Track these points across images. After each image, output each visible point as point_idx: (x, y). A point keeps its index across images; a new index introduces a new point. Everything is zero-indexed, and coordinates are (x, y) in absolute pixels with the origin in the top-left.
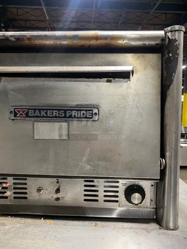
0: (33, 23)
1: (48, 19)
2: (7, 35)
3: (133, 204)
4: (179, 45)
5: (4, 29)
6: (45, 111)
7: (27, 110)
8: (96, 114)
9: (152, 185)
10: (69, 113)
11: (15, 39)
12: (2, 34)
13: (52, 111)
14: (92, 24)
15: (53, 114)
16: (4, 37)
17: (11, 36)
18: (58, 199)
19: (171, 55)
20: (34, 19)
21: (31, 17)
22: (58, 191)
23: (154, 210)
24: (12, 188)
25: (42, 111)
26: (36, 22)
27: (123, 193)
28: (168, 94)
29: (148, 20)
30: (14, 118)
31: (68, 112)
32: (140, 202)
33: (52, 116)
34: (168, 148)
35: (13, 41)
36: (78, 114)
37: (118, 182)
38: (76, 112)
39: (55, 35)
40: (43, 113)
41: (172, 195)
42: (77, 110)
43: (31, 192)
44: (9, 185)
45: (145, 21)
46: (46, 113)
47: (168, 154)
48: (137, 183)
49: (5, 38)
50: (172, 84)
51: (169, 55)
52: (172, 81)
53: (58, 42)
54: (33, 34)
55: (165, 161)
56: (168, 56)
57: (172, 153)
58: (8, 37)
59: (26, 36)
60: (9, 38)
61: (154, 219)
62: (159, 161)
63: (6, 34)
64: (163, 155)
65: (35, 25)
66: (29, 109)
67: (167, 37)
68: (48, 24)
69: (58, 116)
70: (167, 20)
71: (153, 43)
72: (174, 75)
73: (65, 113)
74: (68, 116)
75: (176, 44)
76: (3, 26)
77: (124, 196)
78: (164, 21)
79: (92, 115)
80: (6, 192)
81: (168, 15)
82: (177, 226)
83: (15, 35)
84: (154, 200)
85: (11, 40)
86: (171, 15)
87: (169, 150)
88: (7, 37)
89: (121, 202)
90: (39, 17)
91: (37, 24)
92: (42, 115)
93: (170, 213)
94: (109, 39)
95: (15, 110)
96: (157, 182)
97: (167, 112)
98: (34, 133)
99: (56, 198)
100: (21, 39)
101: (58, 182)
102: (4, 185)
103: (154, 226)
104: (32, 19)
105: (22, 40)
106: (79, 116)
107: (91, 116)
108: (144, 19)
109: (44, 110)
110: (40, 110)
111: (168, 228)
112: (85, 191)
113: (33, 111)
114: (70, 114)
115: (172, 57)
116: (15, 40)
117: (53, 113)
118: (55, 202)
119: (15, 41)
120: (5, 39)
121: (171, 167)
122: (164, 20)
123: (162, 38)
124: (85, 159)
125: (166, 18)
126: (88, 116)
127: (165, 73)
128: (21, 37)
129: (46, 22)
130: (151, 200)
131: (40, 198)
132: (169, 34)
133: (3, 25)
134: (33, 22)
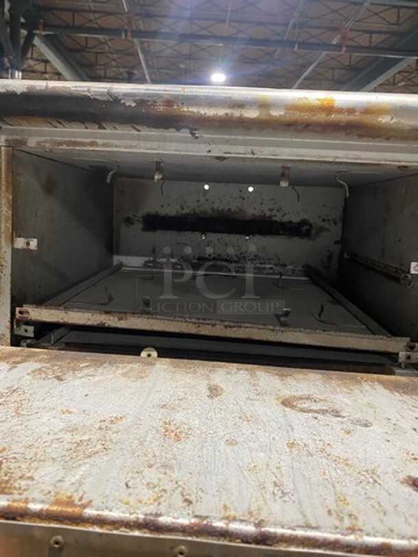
0: (91, 16)
1: (126, 10)
2: (116, 93)
5: (26, 30)
12: (104, 88)
14: (227, 24)
16: (109, 97)
17: (126, 95)
20: (93, 9)
21: (87, 4)
26: (97, 16)
29: (356, 21)
35: (130, 106)
39: (230, 97)
45: (349, 24)
49: (112, 100)
54: (178, 93)
58: (119, 98)
59: (160, 96)
60: (120, 100)
63: (115, 90)
65: (95, 21)
68: (126, 21)
70: (400, 22)
76: (22, 23)
78: (392, 24)
81: (402, 11)
83: (135, 93)
85: (124, 104)
86: (410, 10)
88: (116, 98)
90: (105, 5)
91: (99, 21)
94: (357, 113)
100: (150, 104)
104: (88, 9)
105: (150, 106)
108: (347, 19)
119: (135, 106)
120: (111, 102)
122: (392, 22)
125: (398, 17)
128: (150, 99)
129: (120, 16)
133: (22, 20)
134: (91, 14)
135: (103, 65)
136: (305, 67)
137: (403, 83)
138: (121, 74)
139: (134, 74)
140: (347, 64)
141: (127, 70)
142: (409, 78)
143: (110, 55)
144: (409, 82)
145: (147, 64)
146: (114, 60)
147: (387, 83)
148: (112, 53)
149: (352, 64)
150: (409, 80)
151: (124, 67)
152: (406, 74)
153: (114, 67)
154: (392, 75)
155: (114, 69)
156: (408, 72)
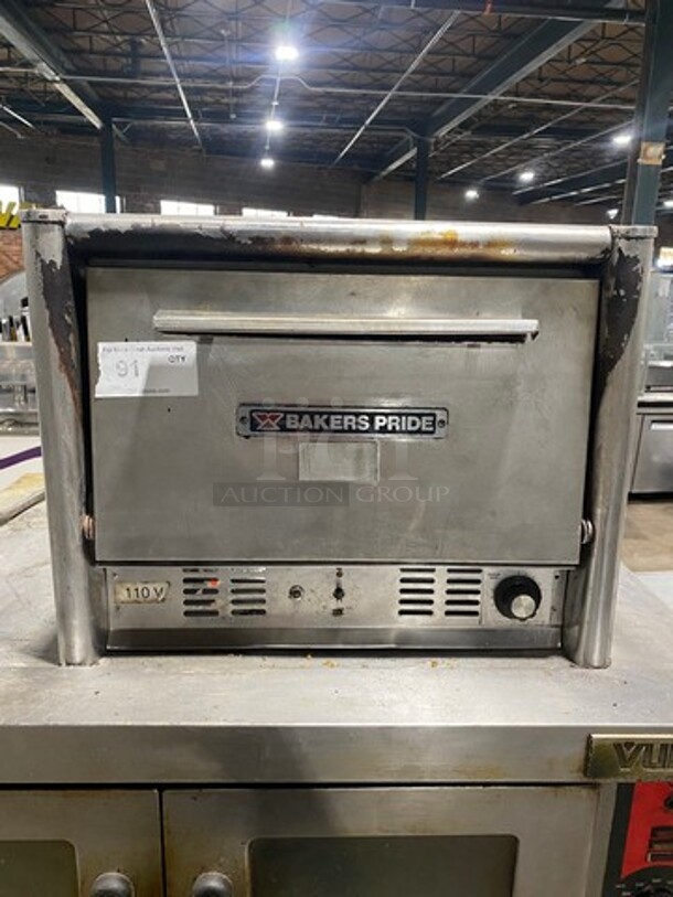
2: (230, 230)
3: (516, 617)
4: (643, 272)
6: (325, 417)
7: (282, 415)
8: (442, 422)
9: (557, 577)
10: (381, 421)
11: (250, 239)
13: (339, 417)
15: (342, 424)
17: (240, 233)
18: (338, 612)
19: (622, 293)
22: (339, 593)
23: (558, 630)
24: (229, 590)
25: (317, 417)
27: (491, 594)
28: (609, 379)
30: (252, 433)
31: (377, 418)
32: (531, 613)
33: (340, 428)
34: (600, 498)
35: (246, 244)
36: (400, 424)
37: (480, 571)
38: (396, 418)
40: (319, 421)
41: (602, 597)
42: (400, 415)
43: (274, 599)
44: (221, 585)
46: (328, 422)
47: (599, 511)
48: (522, 574)
50: (619, 358)
51: (618, 292)
52: (621, 351)
53: (359, 249)
55: (594, 526)
56: (615, 293)
57: (608, 509)
58: (233, 236)
60: (235, 238)
61: (559, 649)
62: (580, 527)
63: (228, 228)
64: (588, 514)
66: (286, 413)
67: (616, 248)
69: (354, 427)
71: (583, 255)
72: (625, 339)
73: (372, 422)
74: (377, 428)
75: (635, 268)
77: (492, 601)
79: (434, 425)
80: (213, 601)
82: (607, 661)
84: (560, 607)
85: (240, 242)
87: (603, 504)
89: (486, 614)
92: (317, 427)
93: (595, 634)
94: (481, 247)
95: (254, 415)
96: (568, 571)
97: (605, 419)
98: (298, 467)
99: (334, 610)
100: (267, 240)
101: (339, 574)
102: (209, 585)
103: (557, 662)
105: (267, 243)
106: (404, 428)
107: (431, 429)
109: (321, 414)
110: (312, 415)
111: (587, 665)
112: (403, 591)
113: (296, 417)
114: (383, 424)
115: (624, 297)
116: (250, 242)
117: (342, 420)
118: (333, 618)
119: (251, 244)
120: (225, 239)
121: (603, 540)
123: (604, 248)
124: (413, 525)
126: (424, 428)
127: (605, 331)
128: (266, 236)
130: (553, 609)
131: (297, 612)
132: (622, 243)
135: (88, 30)
136: (426, 33)
137: (583, 60)
138: (118, 45)
139: (141, 43)
140: (495, 27)
141: (127, 37)
142: (593, 49)
143: (99, 14)
144: (592, 58)
145: (163, 28)
146: (106, 21)
147: (559, 58)
148: (100, 9)
149: (503, 27)
150: (593, 53)
151: (124, 34)
152: (587, 45)
153: (106, 33)
154: (566, 46)
155: (107, 37)
156: (590, 40)
